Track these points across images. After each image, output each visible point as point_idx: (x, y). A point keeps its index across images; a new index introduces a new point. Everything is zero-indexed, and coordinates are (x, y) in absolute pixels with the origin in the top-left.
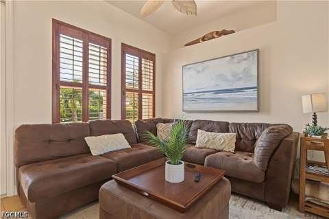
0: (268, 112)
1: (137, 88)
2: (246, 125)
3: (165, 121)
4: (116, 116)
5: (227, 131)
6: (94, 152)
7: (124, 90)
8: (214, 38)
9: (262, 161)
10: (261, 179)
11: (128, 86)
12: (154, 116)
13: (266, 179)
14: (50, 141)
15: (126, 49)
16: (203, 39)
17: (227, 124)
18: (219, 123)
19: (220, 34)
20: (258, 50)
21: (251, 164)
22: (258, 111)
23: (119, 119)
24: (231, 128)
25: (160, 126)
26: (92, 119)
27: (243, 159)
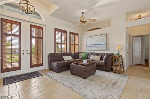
0: (109, 50)
1: (73, 43)
2: (103, 54)
3: (81, 53)
4: (68, 52)
5: (99, 55)
6: (65, 60)
7: (70, 44)
8: (95, 30)
9: (104, 61)
10: (104, 65)
11: (71, 43)
12: (78, 51)
13: (105, 65)
14: (56, 57)
15: (71, 33)
16: (92, 30)
17: (99, 53)
18: (96, 53)
19: (97, 29)
20: (107, 34)
21: (102, 62)
22: (107, 50)
23: (69, 52)
24: (100, 55)
25: (80, 54)
26: (63, 52)
27: (101, 61)
